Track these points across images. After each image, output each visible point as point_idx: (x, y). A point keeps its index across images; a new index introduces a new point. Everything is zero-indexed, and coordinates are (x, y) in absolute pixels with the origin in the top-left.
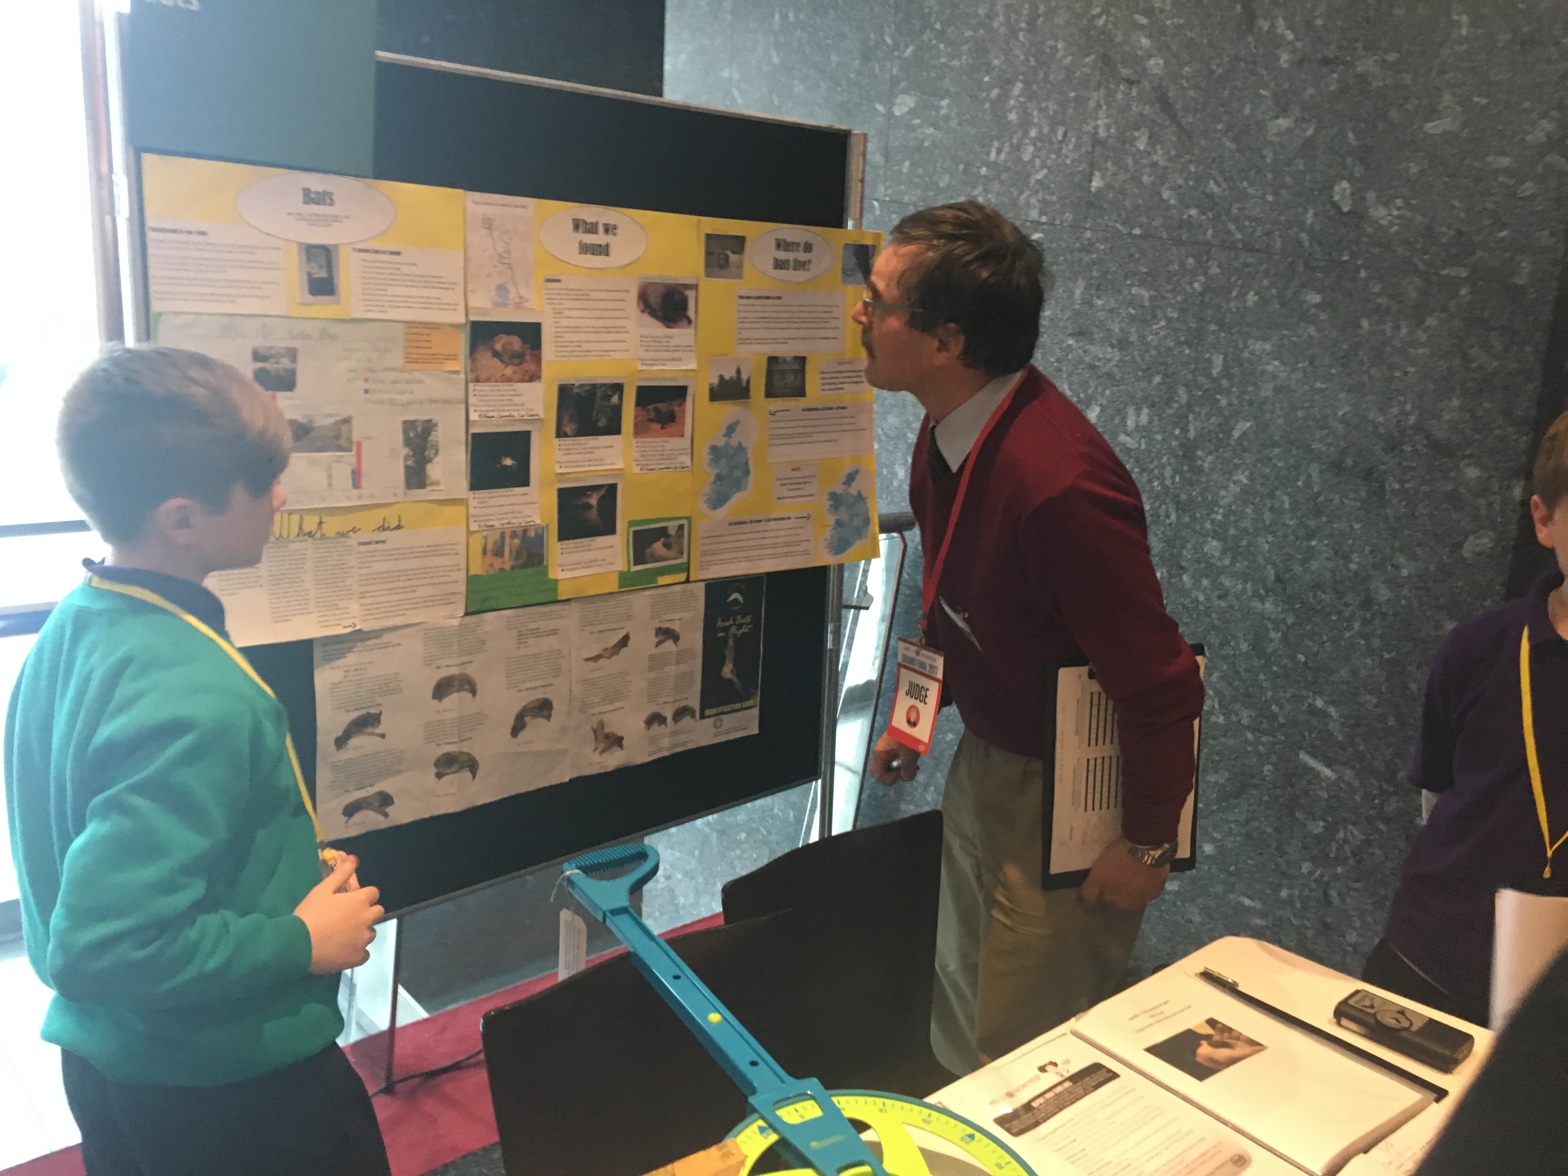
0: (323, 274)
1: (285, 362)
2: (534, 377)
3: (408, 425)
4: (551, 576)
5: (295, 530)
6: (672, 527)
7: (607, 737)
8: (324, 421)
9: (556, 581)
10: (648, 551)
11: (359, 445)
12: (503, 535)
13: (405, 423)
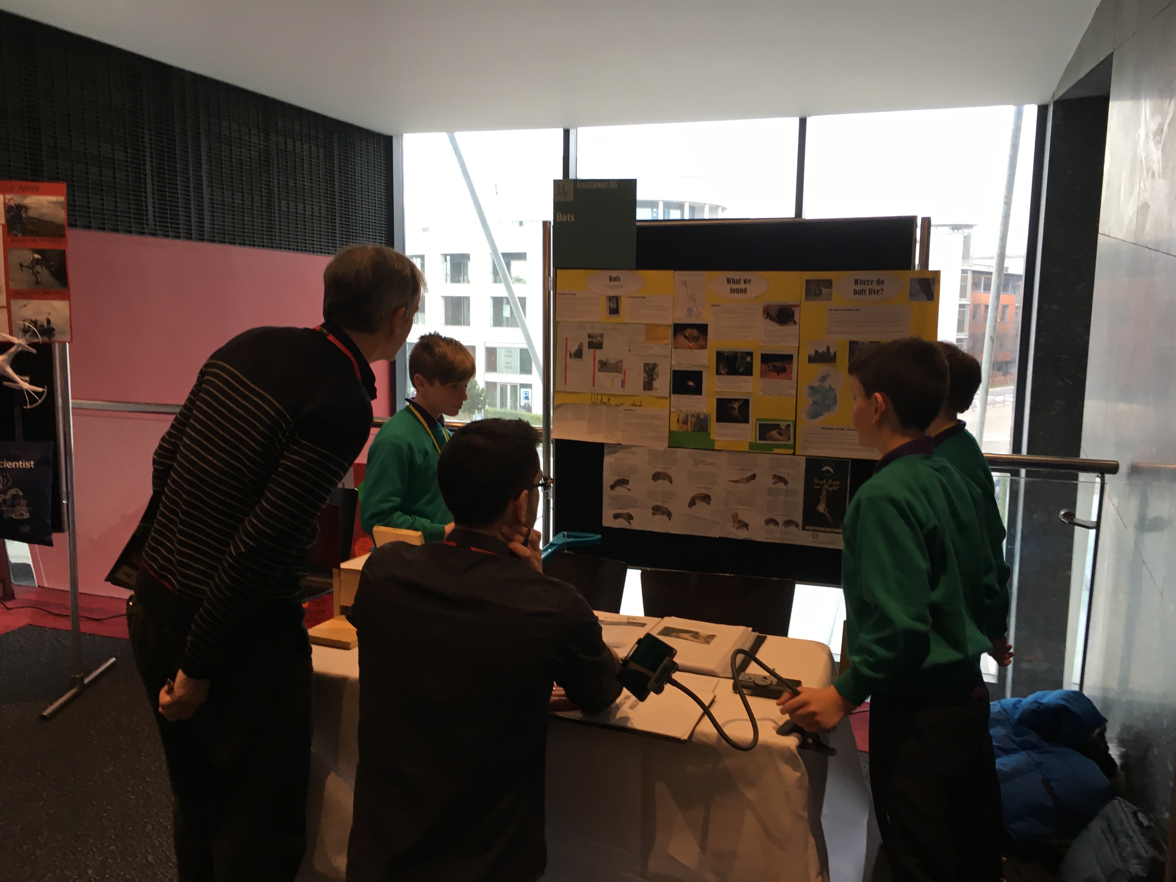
0: (615, 306)
1: (599, 339)
2: (704, 347)
3: (646, 365)
4: (712, 437)
5: (599, 401)
6: (783, 425)
7: (739, 521)
8: (612, 361)
9: (714, 441)
10: (768, 434)
11: (625, 371)
12: (687, 416)
13: (645, 364)
